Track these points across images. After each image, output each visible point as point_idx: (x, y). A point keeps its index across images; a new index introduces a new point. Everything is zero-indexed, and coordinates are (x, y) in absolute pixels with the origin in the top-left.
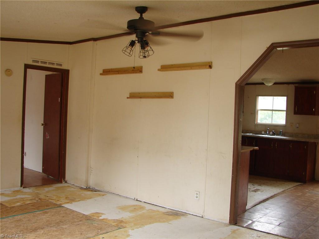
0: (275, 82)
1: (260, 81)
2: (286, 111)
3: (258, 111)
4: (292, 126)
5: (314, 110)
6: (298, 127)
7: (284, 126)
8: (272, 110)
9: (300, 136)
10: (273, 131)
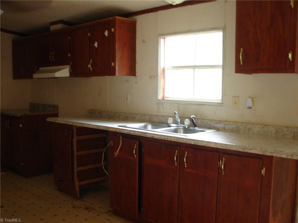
2: (221, 67)
3: (164, 70)
4: (235, 103)
5: (290, 56)
6: (250, 108)
7: (219, 105)
8: (194, 67)
9: (256, 129)
10: (192, 116)
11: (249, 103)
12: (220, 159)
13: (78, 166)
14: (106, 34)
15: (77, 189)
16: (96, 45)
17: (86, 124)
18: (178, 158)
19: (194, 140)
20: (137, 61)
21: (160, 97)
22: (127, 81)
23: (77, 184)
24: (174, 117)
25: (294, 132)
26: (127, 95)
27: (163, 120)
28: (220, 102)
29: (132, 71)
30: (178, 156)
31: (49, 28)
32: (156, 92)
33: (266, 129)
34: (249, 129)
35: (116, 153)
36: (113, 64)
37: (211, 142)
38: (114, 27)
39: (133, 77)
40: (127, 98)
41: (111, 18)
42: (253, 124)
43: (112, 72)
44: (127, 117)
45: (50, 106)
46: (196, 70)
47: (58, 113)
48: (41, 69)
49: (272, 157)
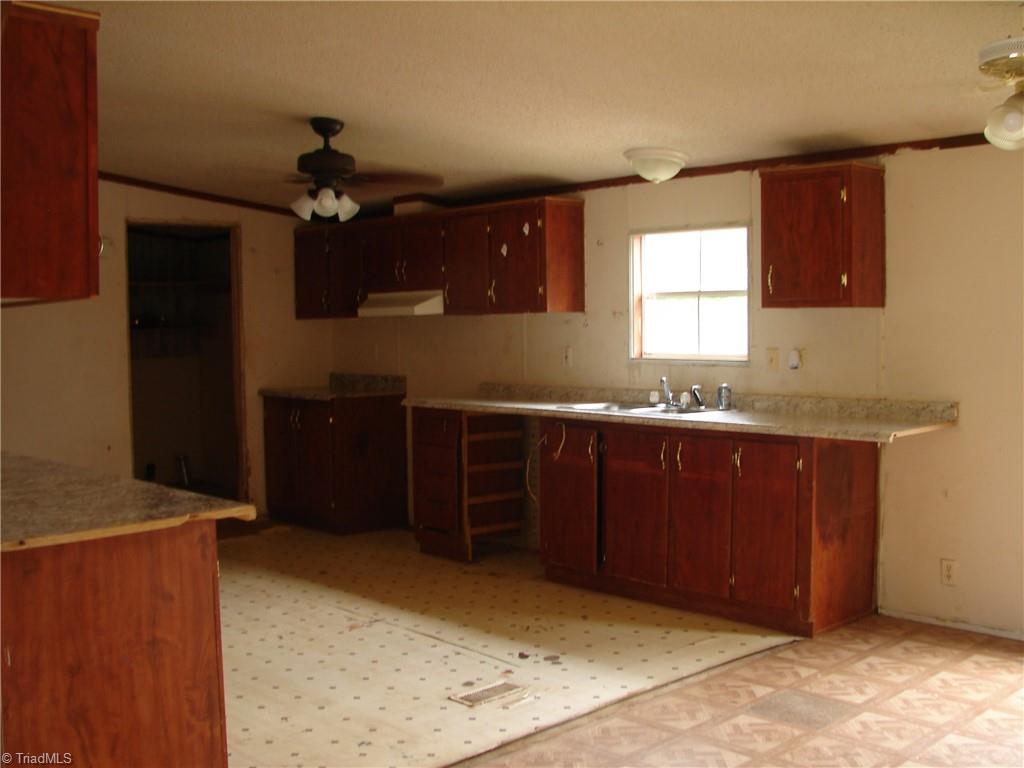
0: (683, 165)
1: (620, 166)
2: (746, 293)
3: (641, 300)
4: (772, 361)
5: (844, 280)
6: (796, 368)
7: (743, 364)
8: (699, 294)
9: (807, 406)
10: (694, 387)
11: (794, 360)
12: (735, 450)
13: (471, 494)
14: (526, 230)
15: (468, 541)
16: (504, 251)
17: (492, 407)
18: (668, 455)
19: (692, 422)
20: (586, 281)
21: (634, 353)
22: (567, 322)
23: (468, 531)
24: (661, 391)
25: (868, 408)
26: (566, 352)
27: (641, 397)
28: (746, 359)
29: (577, 303)
30: (668, 451)
31: (392, 210)
32: (627, 344)
33: (822, 405)
34: (796, 406)
35: (557, 455)
36: (540, 290)
37: (719, 423)
38: (542, 215)
39: (579, 315)
40: (566, 357)
41: (536, 200)
42: (802, 398)
43: (539, 305)
44: (567, 394)
45: (385, 379)
46: (703, 300)
47: (405, 393)
48: (371, 296)
49: (812, 439)
